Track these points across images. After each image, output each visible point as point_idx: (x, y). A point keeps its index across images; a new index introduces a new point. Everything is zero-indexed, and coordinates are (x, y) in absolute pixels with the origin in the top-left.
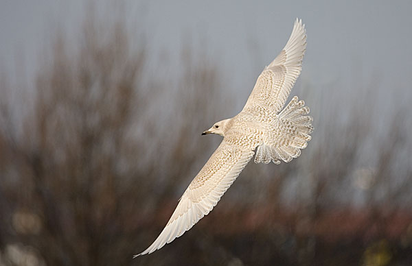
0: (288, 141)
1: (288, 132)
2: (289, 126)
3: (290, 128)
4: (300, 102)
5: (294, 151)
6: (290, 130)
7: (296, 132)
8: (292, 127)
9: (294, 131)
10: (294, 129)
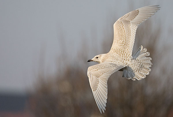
0: (139, 70)
1: (139, 65)
2: (139, 63)
3: (140, 64)
4: (144, 49)
5: (143, 75)
6: (140, 65)
7: (143, 66)
8: (141, 63)
9: (142, 65)
10: (142, 64)
